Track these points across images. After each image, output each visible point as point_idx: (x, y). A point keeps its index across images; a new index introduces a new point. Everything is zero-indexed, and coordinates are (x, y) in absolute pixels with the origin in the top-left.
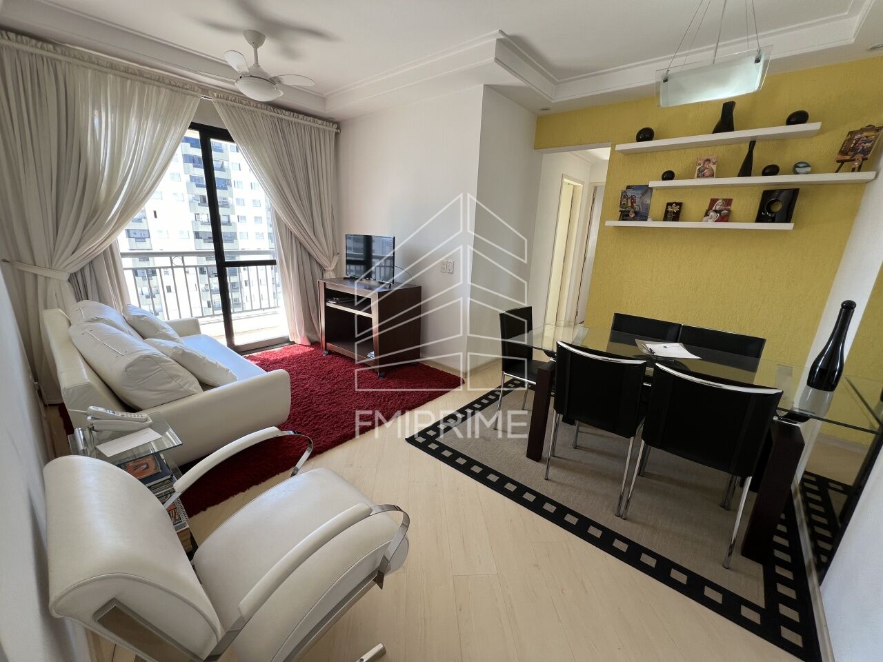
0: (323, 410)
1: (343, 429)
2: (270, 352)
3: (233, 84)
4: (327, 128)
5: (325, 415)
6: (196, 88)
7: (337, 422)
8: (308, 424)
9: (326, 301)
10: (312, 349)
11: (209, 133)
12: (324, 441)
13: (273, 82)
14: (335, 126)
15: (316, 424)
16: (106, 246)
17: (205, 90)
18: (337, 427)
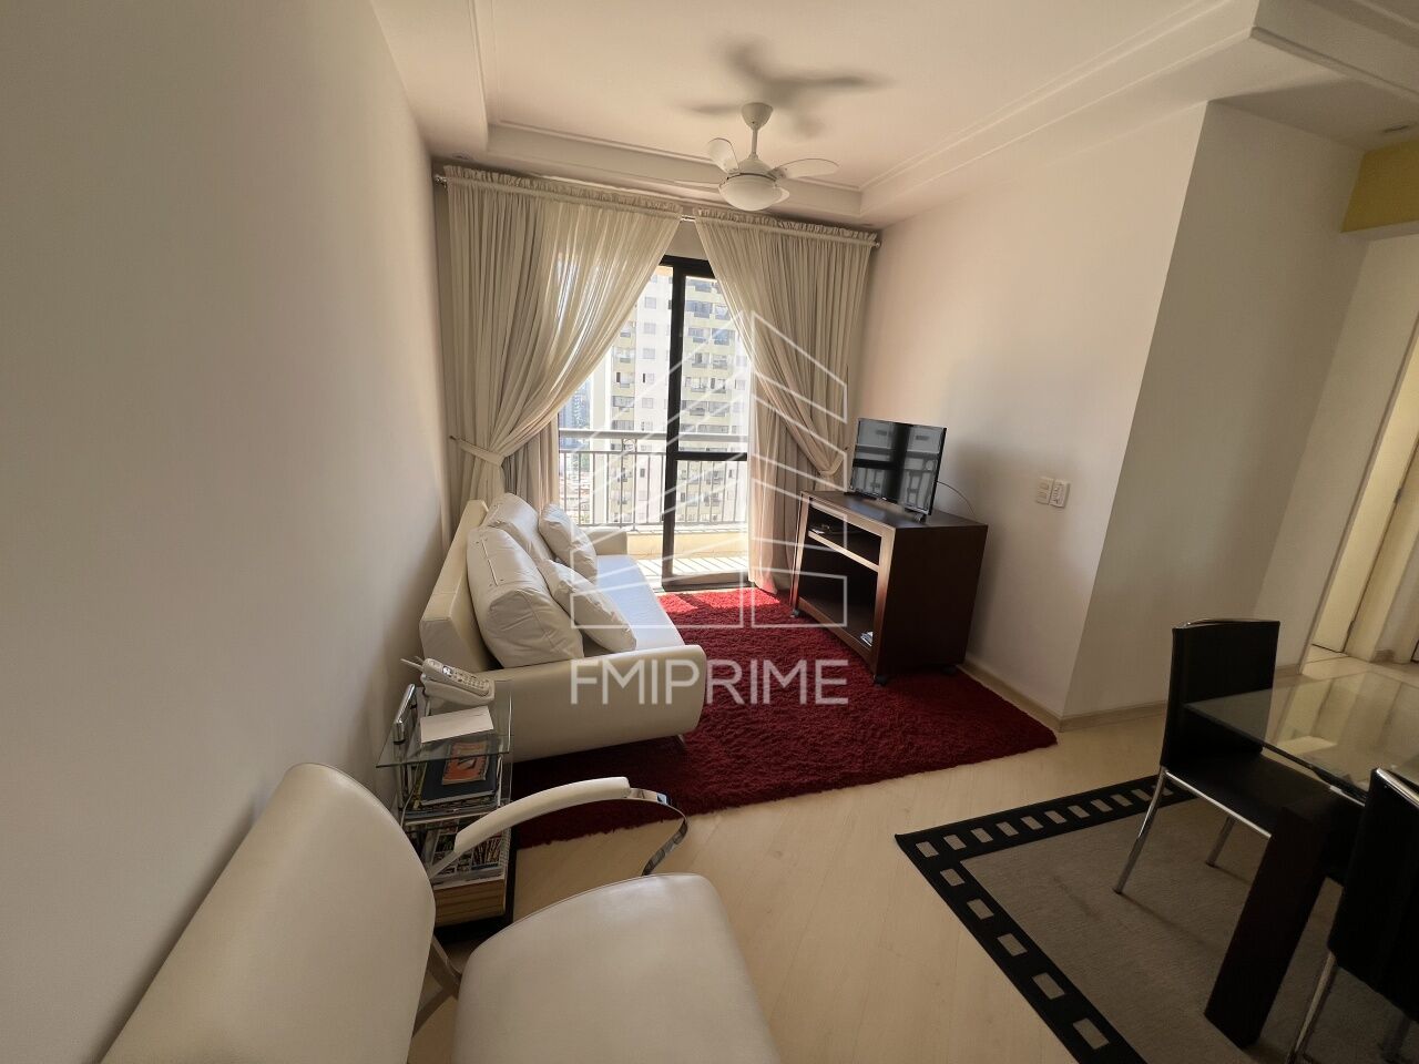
0: (763, 722)
1: (785, 770)
2: (715, 594)
3: (716, 190)
4: (857, 242)
5: (764, 732)
6: (677, 206)
7: (777, 754)
8: (731, 740)
9: (808, 529)
10: (777, 601)
11: (685, 268)
12: (747, 785)
13: (772, 176)
14: (874, 237)
15: (744, 744)
16: (544, 424)
17: (687, 207)
18: (777, 764)
